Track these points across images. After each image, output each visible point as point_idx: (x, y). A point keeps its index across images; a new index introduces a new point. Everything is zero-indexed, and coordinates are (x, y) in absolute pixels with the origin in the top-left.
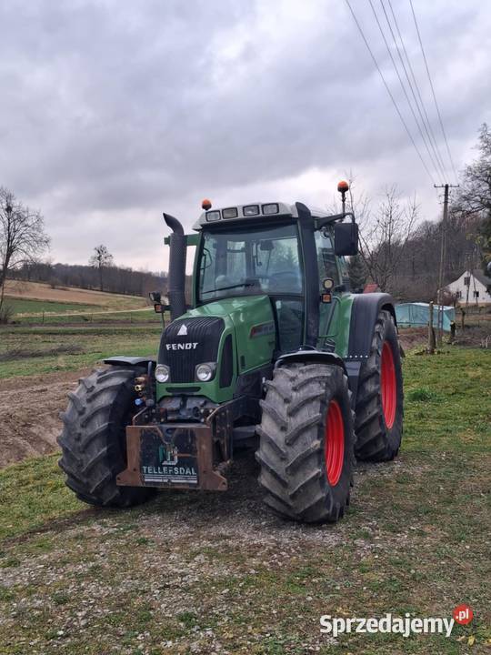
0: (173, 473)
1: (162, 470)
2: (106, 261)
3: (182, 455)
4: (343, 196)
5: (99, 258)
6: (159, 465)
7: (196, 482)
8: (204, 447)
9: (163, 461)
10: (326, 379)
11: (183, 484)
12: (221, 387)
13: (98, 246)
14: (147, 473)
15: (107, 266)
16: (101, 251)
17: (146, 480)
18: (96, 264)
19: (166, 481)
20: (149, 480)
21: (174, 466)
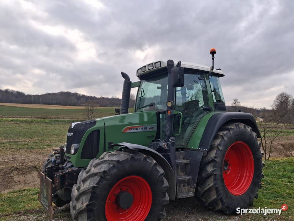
2: (237, 104)
4: (213, 56)
5: (235, 103)
10: (113, 162)
12: (82, 158)
13: (235, 99)
15: (238, 106)
16: (236, 101)
18: (234, 105)
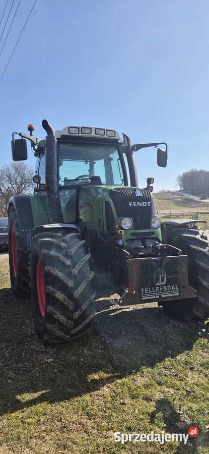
0: (163, 291)
1: (155, 290)
3: (169, 277)
6: (153, 286)
7: (178, 294)
8: (184, 269)
9: (156, 283)
11: (169, 297)
14: (144, 293)
17: (143, 299)
19: (158, 297)
20: (146, 298)
21: (163, 286)
